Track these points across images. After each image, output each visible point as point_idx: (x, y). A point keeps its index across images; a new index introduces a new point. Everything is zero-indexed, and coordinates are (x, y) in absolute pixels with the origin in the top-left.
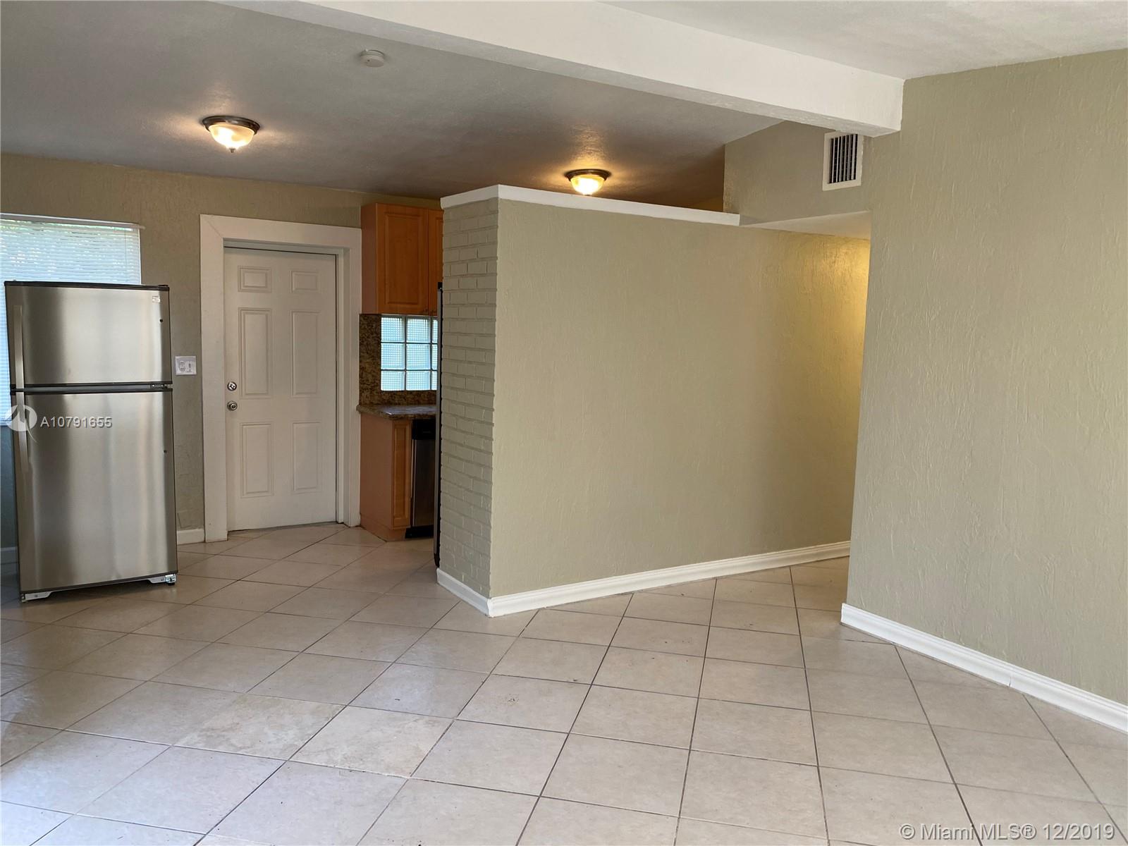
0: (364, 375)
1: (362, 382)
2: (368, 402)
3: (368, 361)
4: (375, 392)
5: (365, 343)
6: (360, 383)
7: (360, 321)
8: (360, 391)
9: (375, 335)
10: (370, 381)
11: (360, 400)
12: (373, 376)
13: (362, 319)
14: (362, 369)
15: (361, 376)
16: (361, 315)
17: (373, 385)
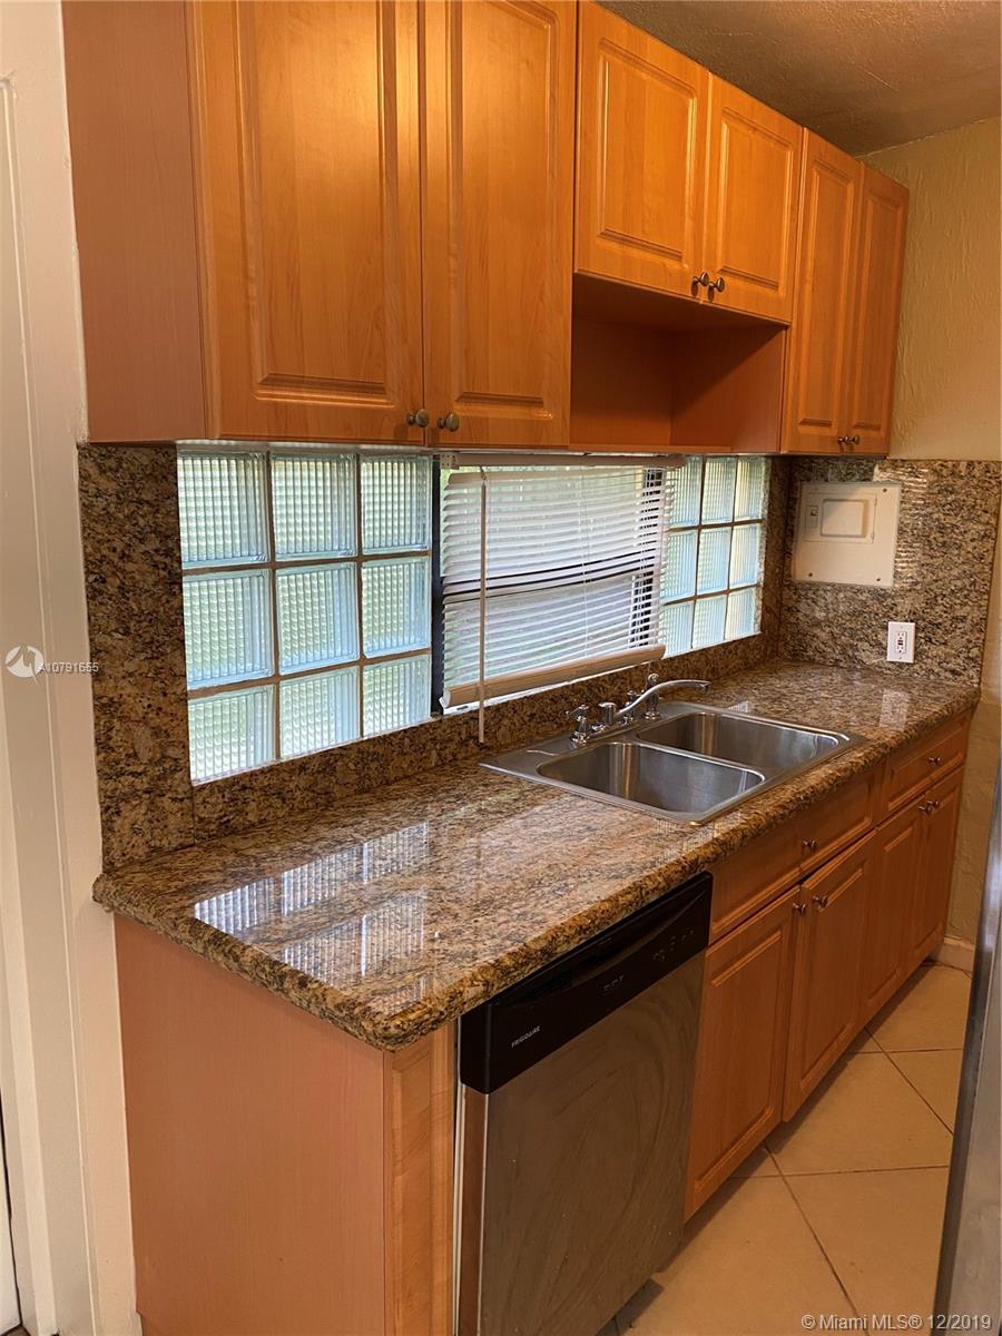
0: (116, 738)
1: (109, 770)
2: (141, 851)
3: (130, 666)
4: (166, 802)
5: (112, 586)
6: (103, 776)
7: (84, 477)
8: (105, 810)
9: (153, 544)
10: (145, 756)
11: (106, 852)
12: (156, 732)
13: (94, 471)
14: (106, 708)
15: (103, 744)
16: (85, 451)
17: (157, 771)
